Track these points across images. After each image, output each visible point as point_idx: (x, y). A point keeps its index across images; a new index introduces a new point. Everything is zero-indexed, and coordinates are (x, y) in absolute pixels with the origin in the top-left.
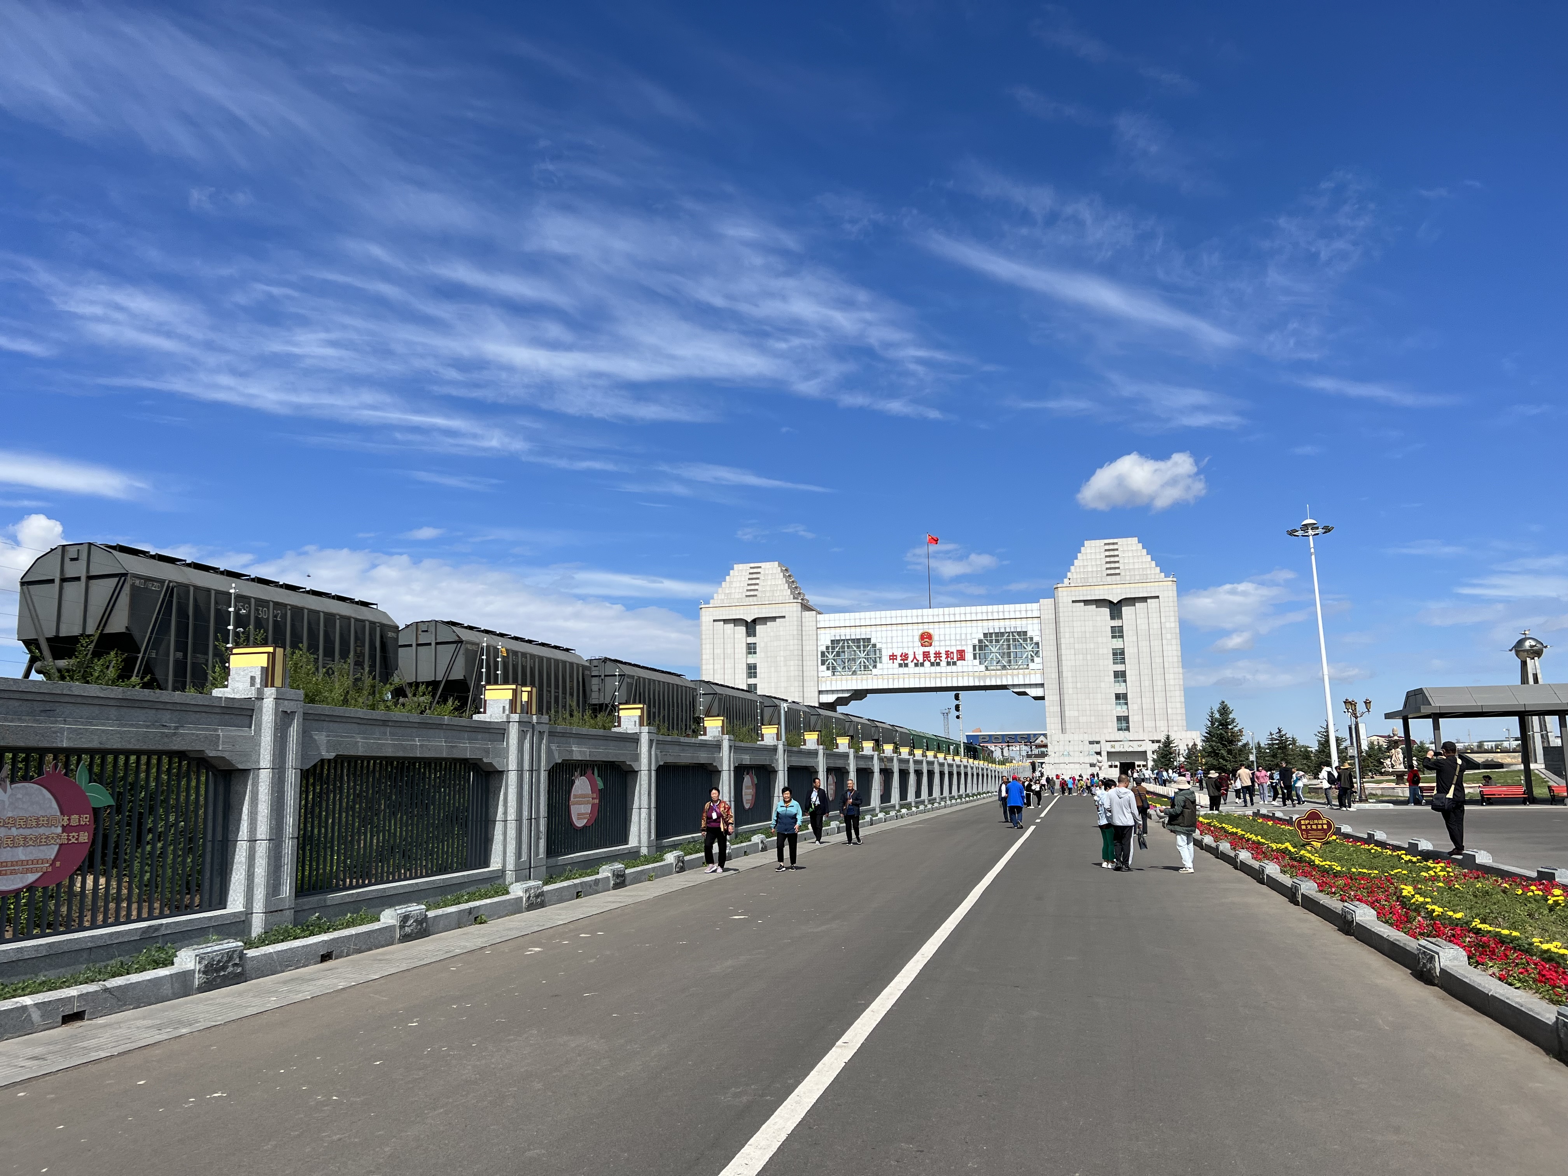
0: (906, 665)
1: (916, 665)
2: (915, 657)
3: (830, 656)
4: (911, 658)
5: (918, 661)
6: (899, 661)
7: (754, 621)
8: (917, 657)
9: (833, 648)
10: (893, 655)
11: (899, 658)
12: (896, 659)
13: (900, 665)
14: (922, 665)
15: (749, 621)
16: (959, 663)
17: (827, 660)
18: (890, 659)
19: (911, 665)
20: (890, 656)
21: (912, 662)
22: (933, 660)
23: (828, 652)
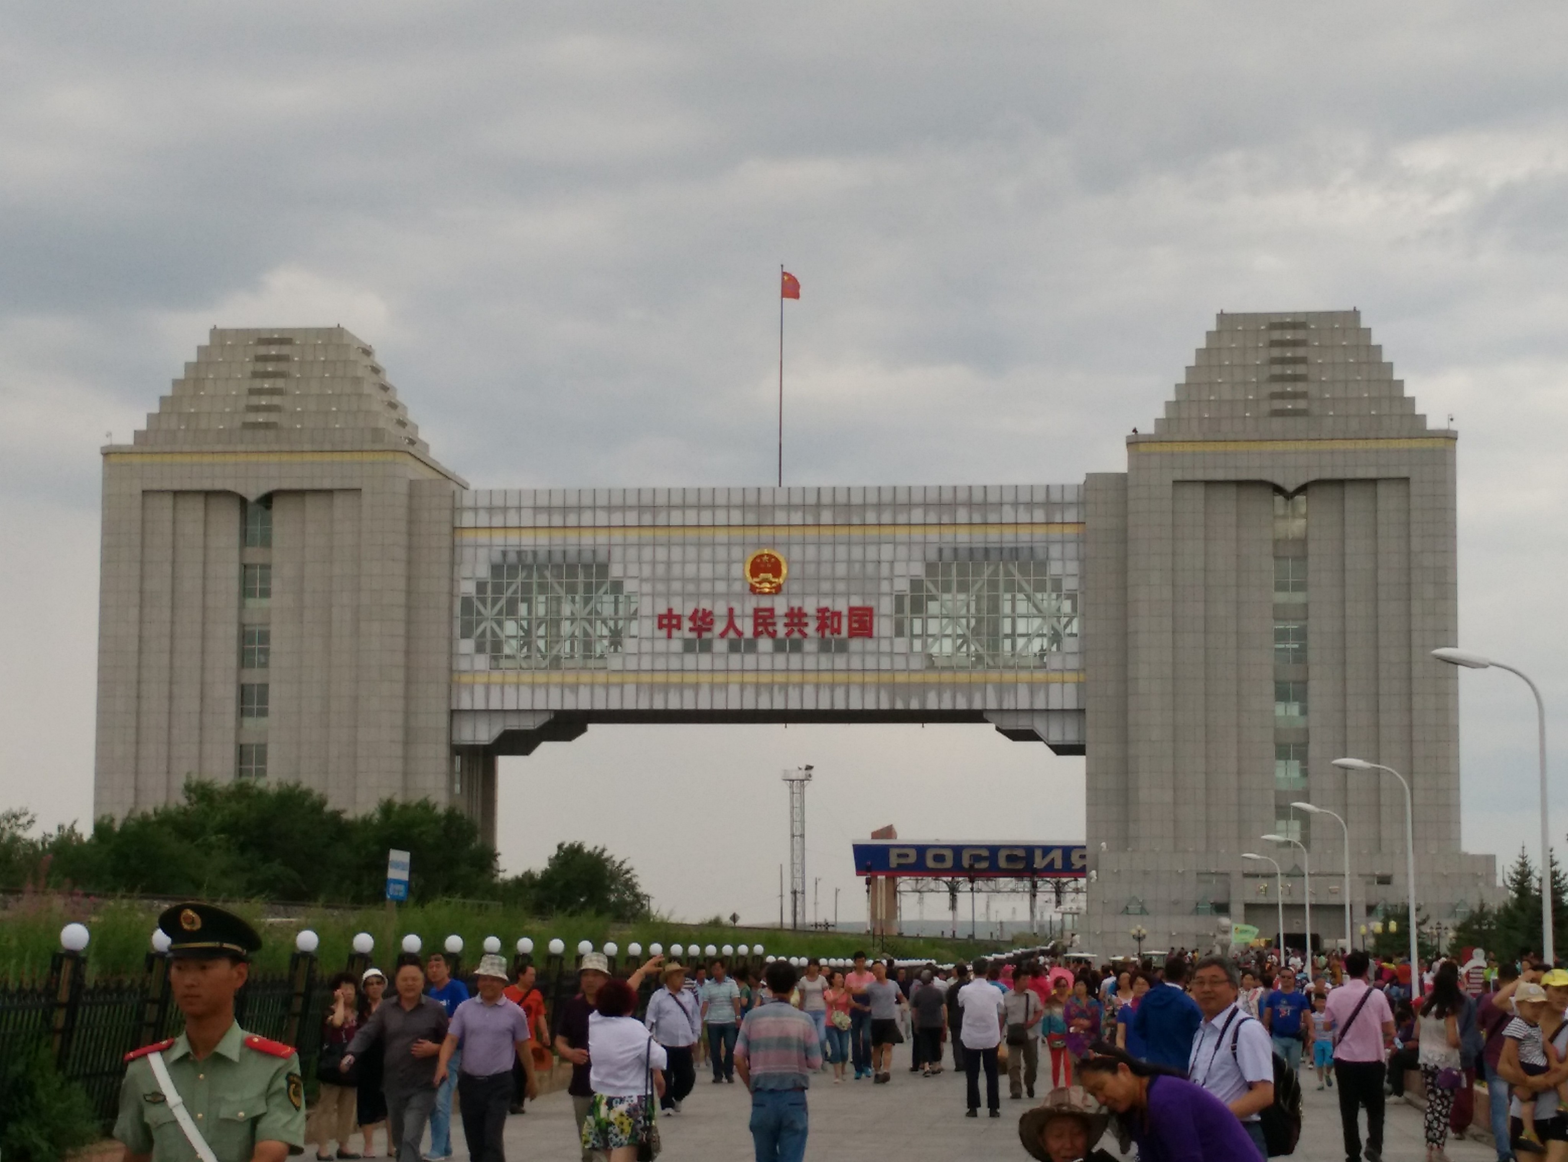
0: (707, 647)
1: (734, 647)
2: (731, 624)
3: (488, 612)
4: (719, 626)
5: (740, 634)
6: (686, 631)
7: (267, 500)
8: (738, 623)
9: (498, 589)
10: (670, 615)
11: (687, 624)
12: (679, 627)
13: (688, 647)
14: (751, 646)
15: (252, 498)
16: (856, 644)
17: (478, 623)
18: (661, 626)
19: (721, 646)
20: (661, 617)
21: (723, 635)
22: (781, 631)
23: (484, 602)
